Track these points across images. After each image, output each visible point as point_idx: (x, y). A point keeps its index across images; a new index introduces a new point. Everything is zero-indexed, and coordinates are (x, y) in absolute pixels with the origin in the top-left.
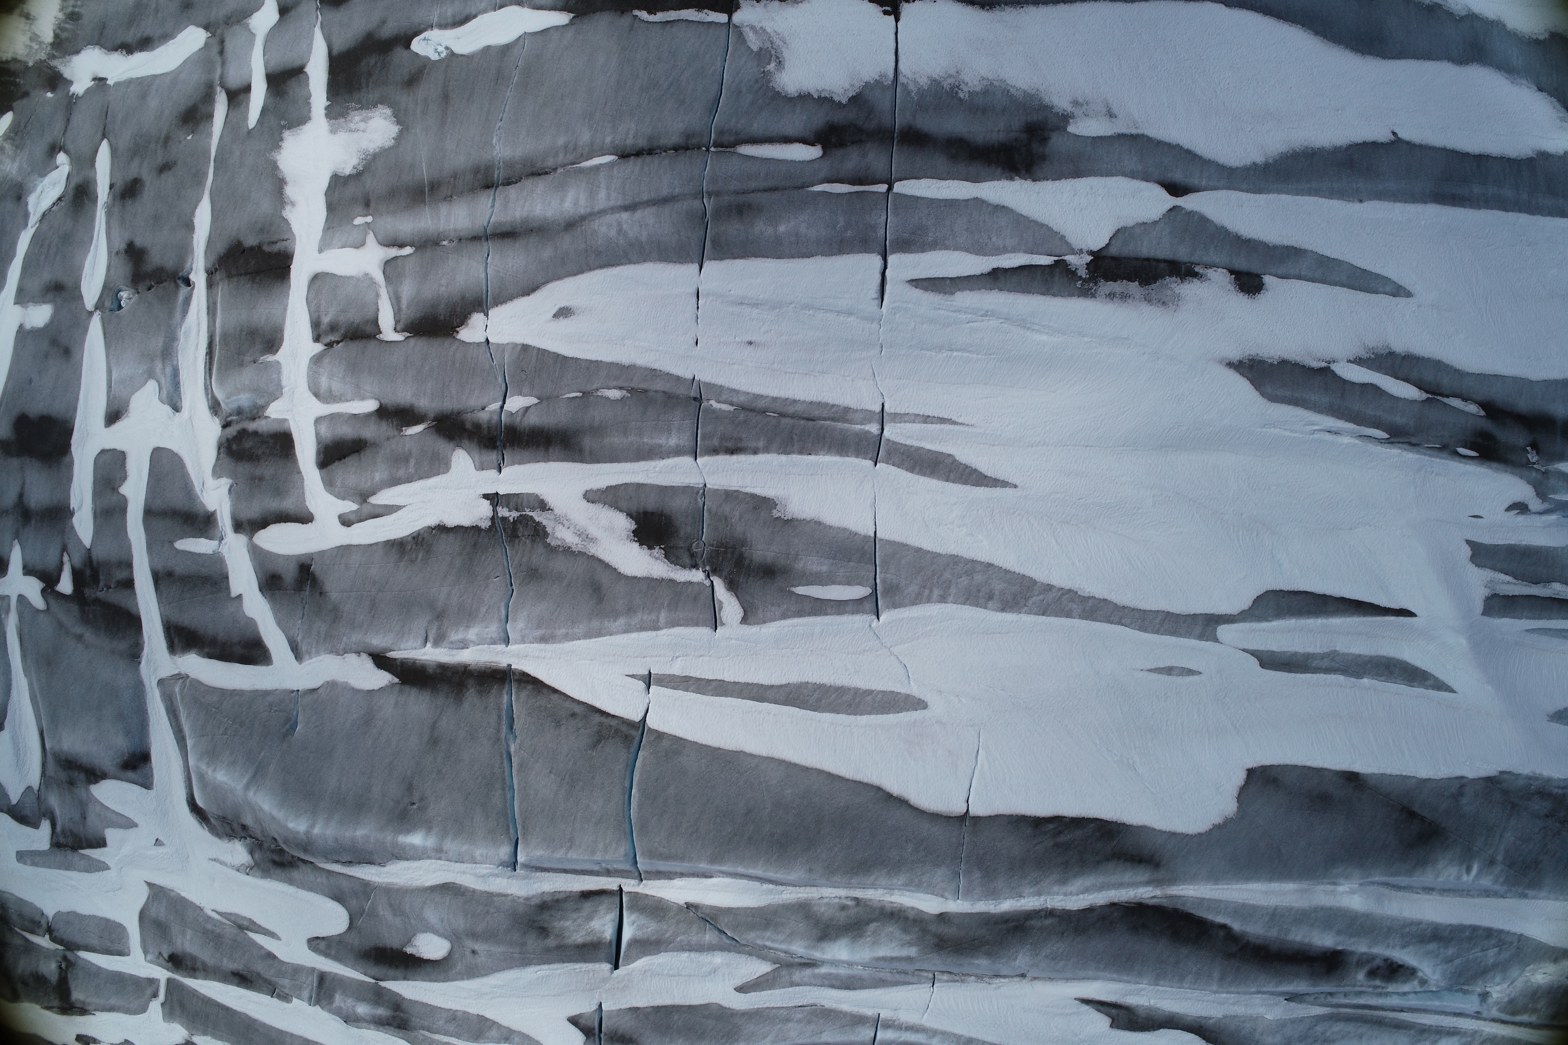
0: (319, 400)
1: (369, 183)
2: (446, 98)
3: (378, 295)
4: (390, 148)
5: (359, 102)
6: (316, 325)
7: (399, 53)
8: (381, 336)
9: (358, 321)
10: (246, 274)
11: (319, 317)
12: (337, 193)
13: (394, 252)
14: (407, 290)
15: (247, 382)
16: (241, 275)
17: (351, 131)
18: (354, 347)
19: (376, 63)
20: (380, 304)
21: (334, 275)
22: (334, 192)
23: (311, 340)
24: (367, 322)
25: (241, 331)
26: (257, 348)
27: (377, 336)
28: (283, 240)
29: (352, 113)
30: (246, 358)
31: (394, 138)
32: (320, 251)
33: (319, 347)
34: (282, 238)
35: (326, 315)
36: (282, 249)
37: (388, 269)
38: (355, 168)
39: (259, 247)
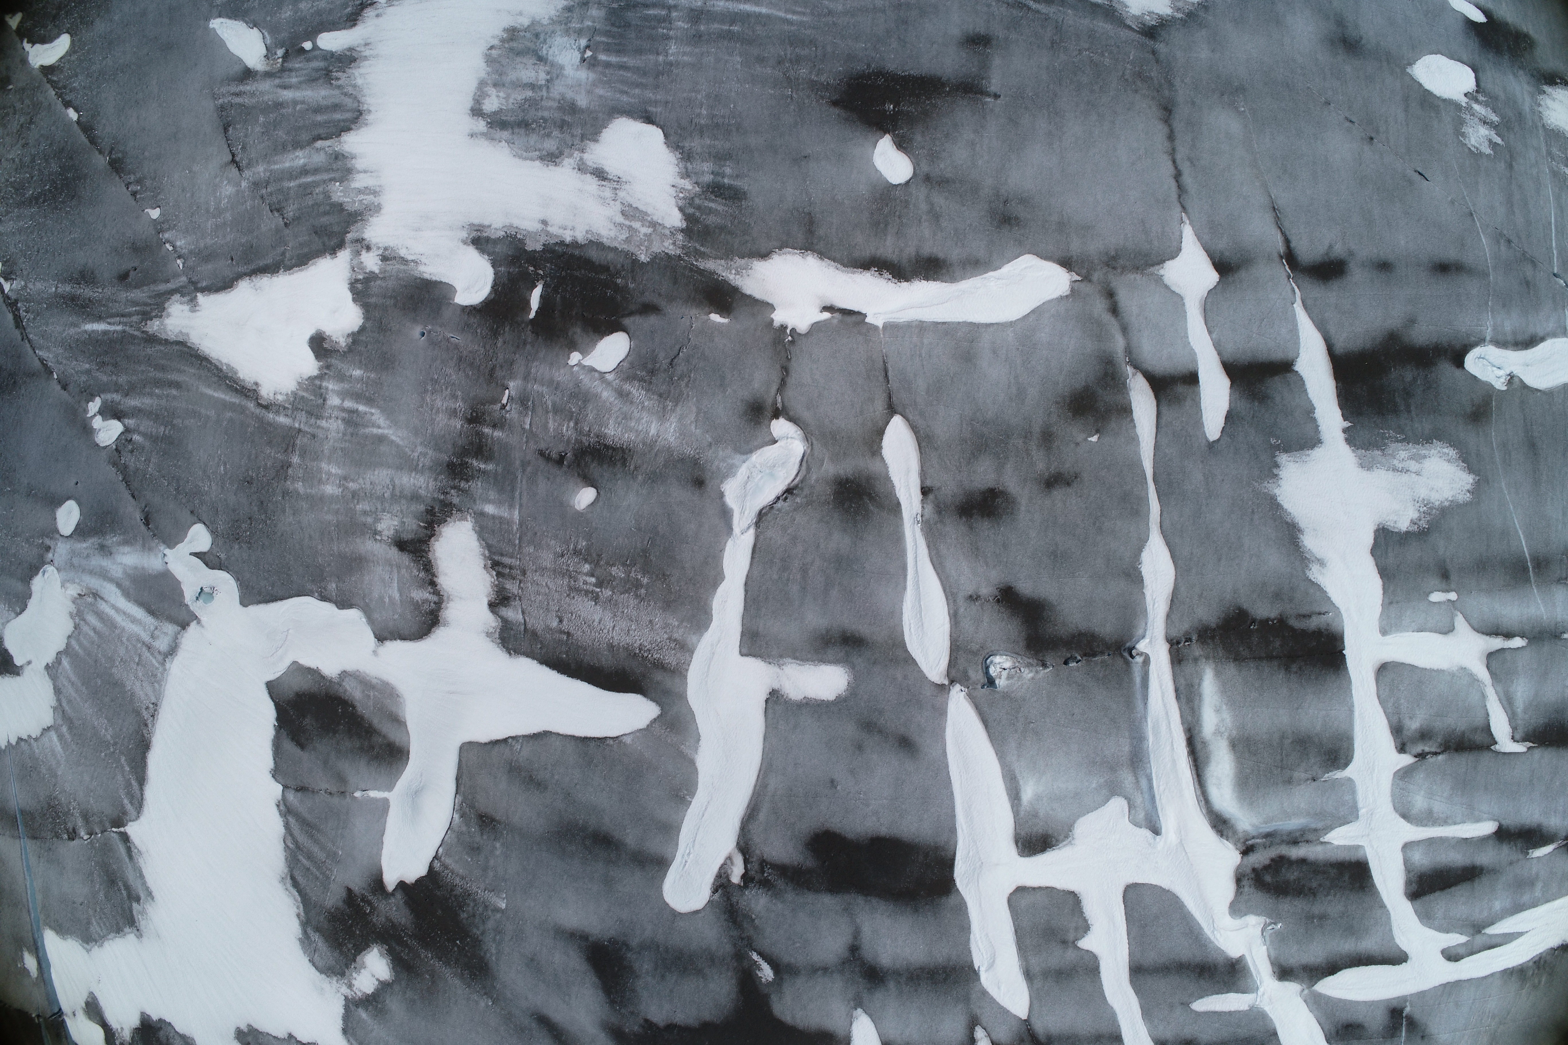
0: (1408, 822)
1: (1443, 548)
2: (1532, 446)
3: (1484, 696)
4: (1466, 504)
5: (1400, 430)
6: (1397, 730)
7: (1446, 369)
8: (1497, 747)
9: (1463, 728)
10: (1270, 658)
11: (1400, 721)
12: (1390, 554)
13: (1498, 643)
14: (1522, 691)
15: (1302, 805)
16: (1260, 659)
17: (1395, 470)
18: (1463, 761)
19: (1415, 379)
20: (1488, 707)
21: (1412, 668)
22: (1386, 553)
23: (1394, 751)
24: (1475, 730)
25: (1283, 737)
26: (1313, 760)
27: (1492, 747)
28: (1320, 614)
29: (1394, 445)
30: (1296, 774)
31: (1469, 491)
32: (1384, 632)
33: (1407, 760)
34: (1317, 610)
35: (1411, 718)
36: (1323, 626)
37: (1494, 664)
38: (1413, 522)
39: (1282, 622)
